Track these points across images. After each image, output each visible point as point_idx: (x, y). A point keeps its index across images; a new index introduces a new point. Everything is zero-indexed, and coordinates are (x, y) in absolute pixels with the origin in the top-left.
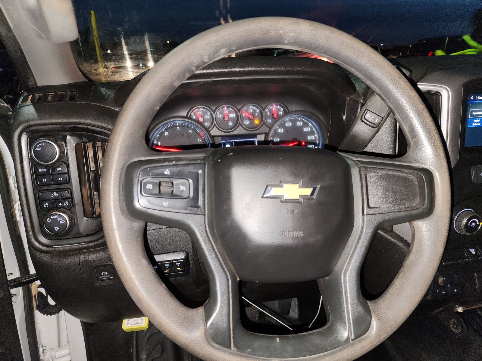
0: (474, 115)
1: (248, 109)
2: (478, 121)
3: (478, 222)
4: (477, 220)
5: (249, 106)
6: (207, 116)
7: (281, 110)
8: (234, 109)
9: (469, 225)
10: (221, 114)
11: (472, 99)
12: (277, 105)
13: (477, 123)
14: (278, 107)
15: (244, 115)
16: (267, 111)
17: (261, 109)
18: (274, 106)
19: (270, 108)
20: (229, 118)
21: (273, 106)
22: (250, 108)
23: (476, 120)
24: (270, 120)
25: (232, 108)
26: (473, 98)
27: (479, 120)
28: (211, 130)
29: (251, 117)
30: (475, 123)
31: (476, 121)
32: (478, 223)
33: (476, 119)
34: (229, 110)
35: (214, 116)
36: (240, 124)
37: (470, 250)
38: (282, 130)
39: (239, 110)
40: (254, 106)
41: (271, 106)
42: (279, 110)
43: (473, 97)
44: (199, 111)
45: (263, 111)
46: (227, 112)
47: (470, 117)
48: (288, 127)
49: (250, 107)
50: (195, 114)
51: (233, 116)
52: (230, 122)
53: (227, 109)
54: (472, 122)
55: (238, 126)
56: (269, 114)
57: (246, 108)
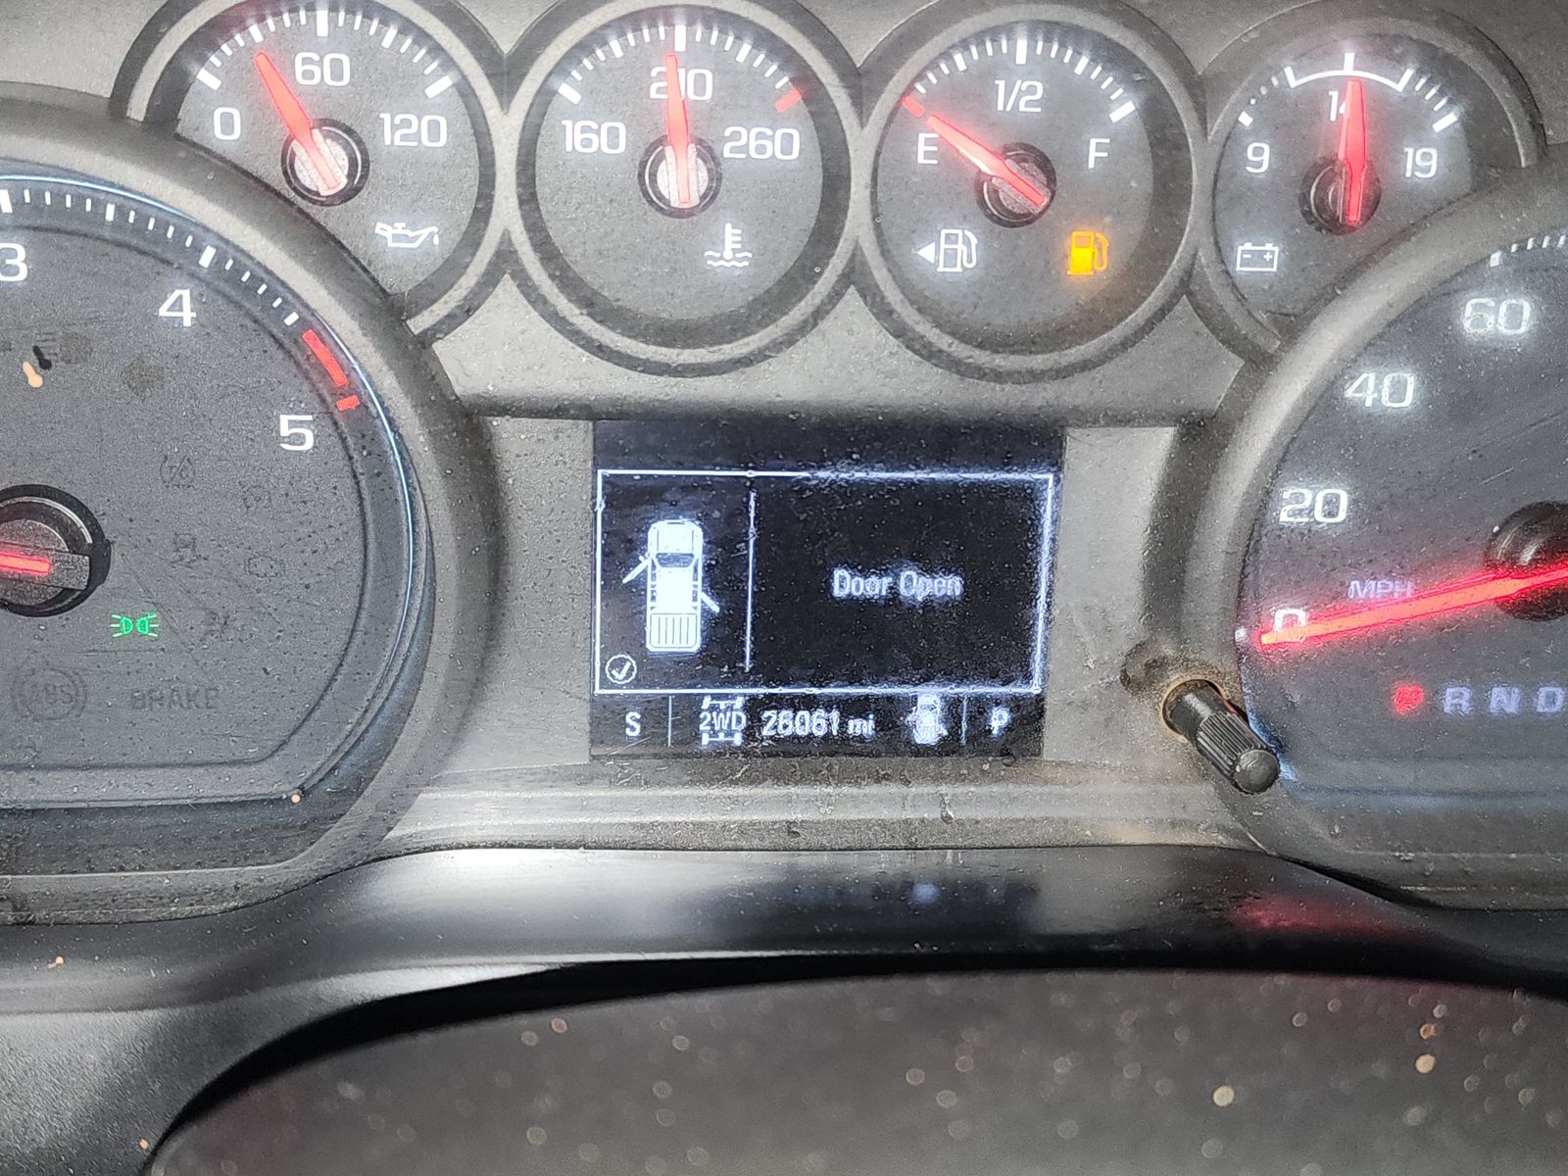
1: (984, 77)
5: (1008, 29)
6: (420, 125)
7: (1440, 126)
8: (788, 58)
10: (612, 115)
12: (1384, 50)
14: (1403, 81)
15: (923, 151)
16: (1246, 119)
17: (1167, 80)
18: (1349, 58)
19: (1293, 82)
20: (716, 177)
21: (1336, 60)
22: (1021, 57)
24: (1272, 250)
25: (766, 40)
28: (452, 321)
29: (1020, 189)
34: (723, 66)
35: (506, 130)
36: (855, 275)
38: (1398, 391)
39: (862, 83)
40: (1070, 34)
41: (1305, 59)
42: (1406, 121)
44: (305, 37)
45: (1189, 124)
46: (696, 85)
48: (1491, 352)
49: (1022, 45)
50: (240, 83)
51: (774, 149)
52: (731, 235)
53: (696, 54)
55: (835, 296)
56: (1259, 158)
57: (959, 59)
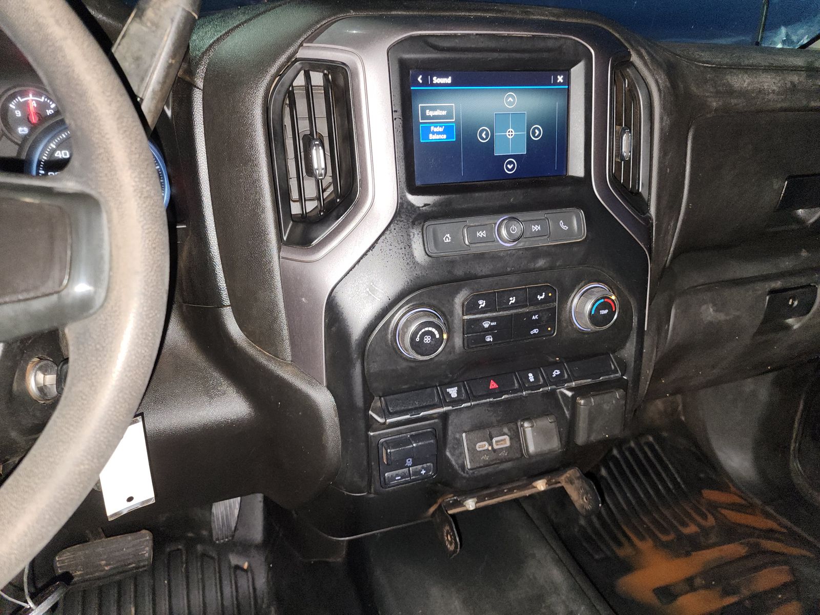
0: (429, 118)
2: (441, 129)
3: (436, 333)
4: (433, 330)
9: (418, 339)
11: (421, 81)
13: (438, 133)
23: (436, 127)
26: (421, 79)
27: (441, 127)
30: (434, 133)
31: (436, 130)
32: (438, 336)
33: (436, 124)
37: (448, 390)
43: (421, 76)
47: (421, 121)
54: (428, 131)
